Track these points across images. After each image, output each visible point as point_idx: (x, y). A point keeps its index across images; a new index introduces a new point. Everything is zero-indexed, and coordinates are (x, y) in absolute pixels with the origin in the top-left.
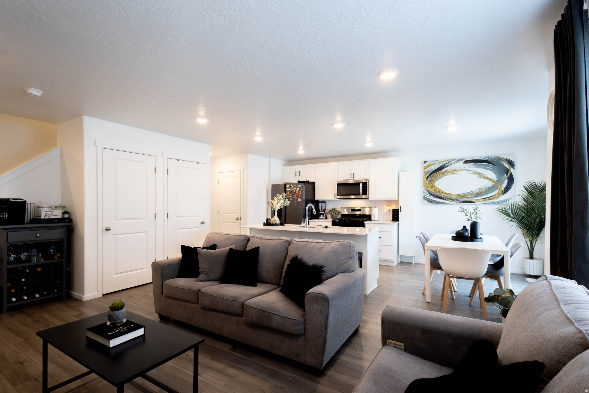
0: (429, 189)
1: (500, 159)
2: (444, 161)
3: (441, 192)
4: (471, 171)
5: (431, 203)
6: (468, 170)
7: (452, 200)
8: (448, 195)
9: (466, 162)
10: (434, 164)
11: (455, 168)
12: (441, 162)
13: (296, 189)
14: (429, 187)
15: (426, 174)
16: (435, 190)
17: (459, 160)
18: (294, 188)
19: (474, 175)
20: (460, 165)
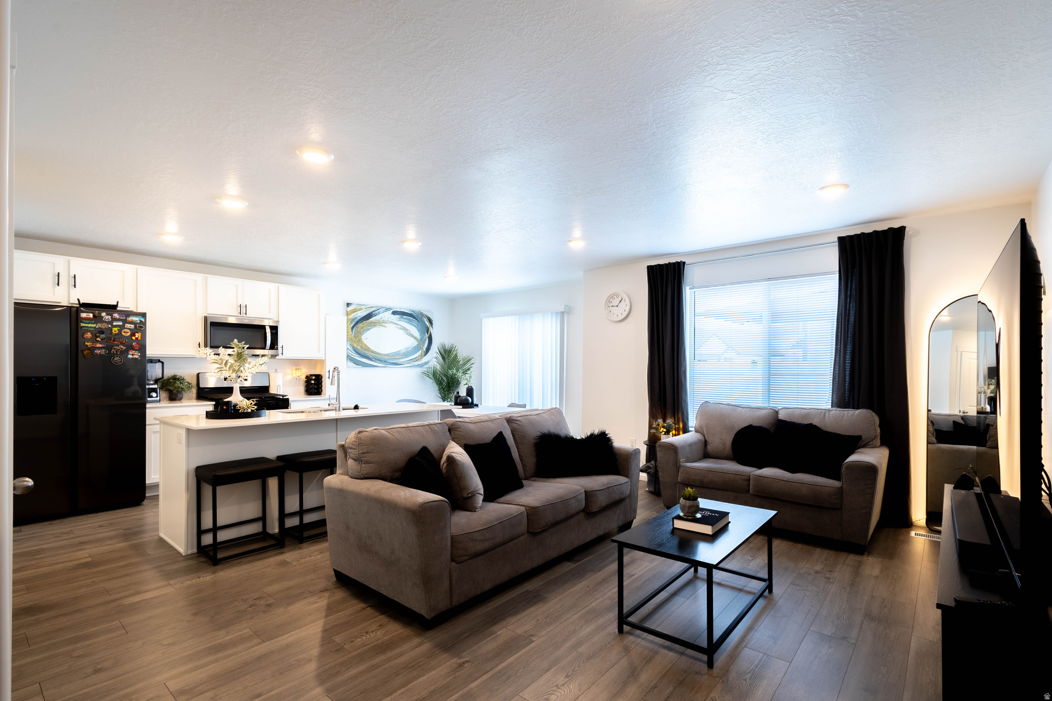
0: (355, 345)
1: (422, 314)
2: (372, 307)
3: (368, 349)
4: (398, 325)
5: (357, 365)
6: (395, 324)
7: (381, 361)
8: (376, 355)
9: (394, 313)
10: (360, 309)
11: (384, 319)
12: (368, 308)
13: (122, 327)
14: (355, 342)
15: (351, 323)
16: (362, 347)
17: (387, 309)
18: (114, 324)
19: (401, 330)
20: (387, 315)
